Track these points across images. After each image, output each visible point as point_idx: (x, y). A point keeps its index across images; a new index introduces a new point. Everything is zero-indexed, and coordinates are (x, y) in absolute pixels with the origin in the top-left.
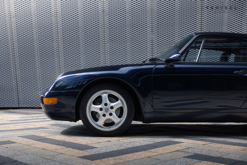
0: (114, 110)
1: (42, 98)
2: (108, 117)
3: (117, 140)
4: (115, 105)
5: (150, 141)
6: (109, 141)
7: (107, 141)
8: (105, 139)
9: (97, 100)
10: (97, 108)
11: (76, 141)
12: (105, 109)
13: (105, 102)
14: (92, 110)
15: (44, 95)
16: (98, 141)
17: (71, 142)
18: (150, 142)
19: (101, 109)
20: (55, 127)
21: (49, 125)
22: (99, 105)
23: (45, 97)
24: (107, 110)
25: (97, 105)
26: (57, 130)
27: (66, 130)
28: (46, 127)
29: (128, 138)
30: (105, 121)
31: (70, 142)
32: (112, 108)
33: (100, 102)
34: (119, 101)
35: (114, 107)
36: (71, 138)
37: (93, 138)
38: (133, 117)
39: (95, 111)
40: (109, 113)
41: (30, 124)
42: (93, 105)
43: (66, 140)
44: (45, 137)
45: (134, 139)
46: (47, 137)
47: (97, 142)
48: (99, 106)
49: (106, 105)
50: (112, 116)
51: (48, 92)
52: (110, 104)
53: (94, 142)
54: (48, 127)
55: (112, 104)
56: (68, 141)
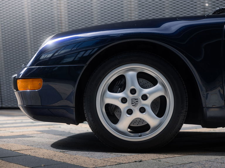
0: (149, 102)
1: (15, 80)
2: (137, 114)
3: (155, 159)
4: (151, 93)
5: (221, 163)
6: (140, 161)
7: (136, 162)
8: (131, 157)
9: (117, 83)
10: (117, 98)
11: (74, 161)
12: (132, 99)
13: (133, 87)
14: (108, 101)
15: (19, 75)
16: (118, 161)
17: (64, 163)
18: (223, 164)
19: (124, 100)
20: (45, 135)
21: (36, 132)
22: (119, 92)
23: (20, 77)
24: (135, 102)
25: (116, 92)
26: (47, 140)
27: (62, 139)
28: (31, 135)
29: (175, 155)
30: (131, 123)
31: (62, 161)
32: (145, 97)
33: (123, 87)
34: (158, 86)
35: (148, 95)
36: (66, 155)
37: (109, 154)
38: (185, 116)
39: (112, 105)
40: (139, 107)
41: (5, 130)
42: (109, 93)
43: (55, 159)
44: (19, 151)
45: (187, 156)
46: (21, 152)
47: (116, 162)
48: (121, 95)
49: (133, 91)
50: (144, 113)
51: (26, 69)
52: (141, 91)
53: (109, 162)
54: (32, 135)
55: (146, 91)
56: (59, 160)
